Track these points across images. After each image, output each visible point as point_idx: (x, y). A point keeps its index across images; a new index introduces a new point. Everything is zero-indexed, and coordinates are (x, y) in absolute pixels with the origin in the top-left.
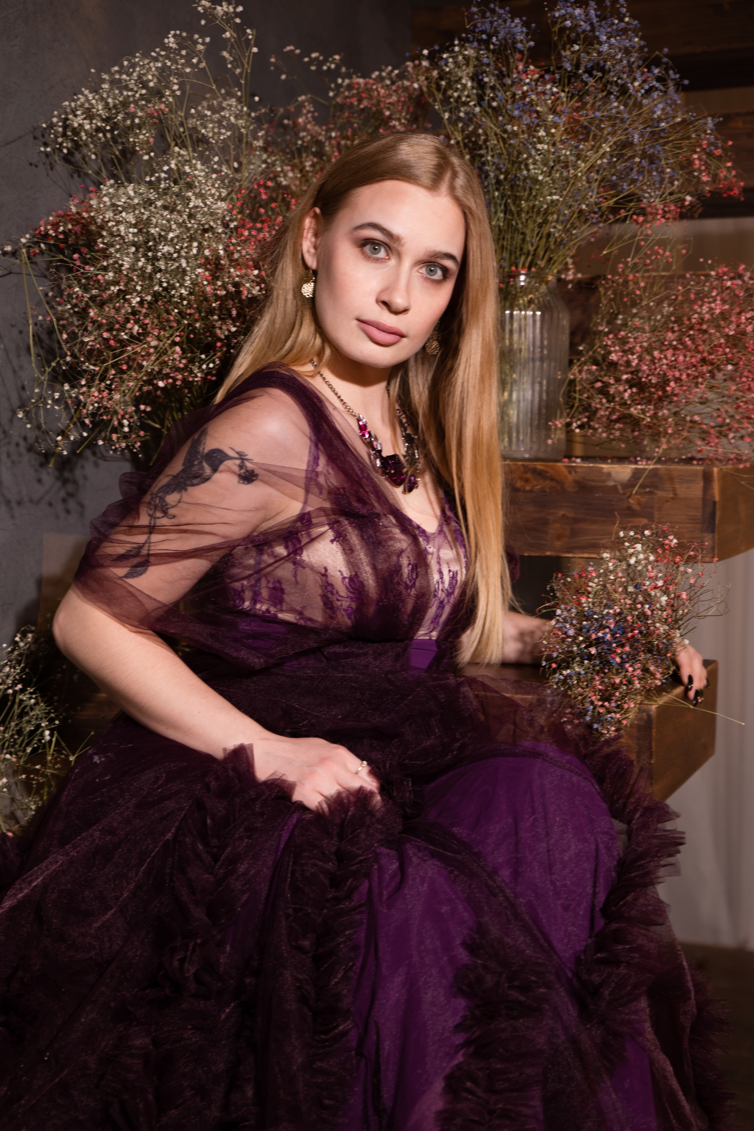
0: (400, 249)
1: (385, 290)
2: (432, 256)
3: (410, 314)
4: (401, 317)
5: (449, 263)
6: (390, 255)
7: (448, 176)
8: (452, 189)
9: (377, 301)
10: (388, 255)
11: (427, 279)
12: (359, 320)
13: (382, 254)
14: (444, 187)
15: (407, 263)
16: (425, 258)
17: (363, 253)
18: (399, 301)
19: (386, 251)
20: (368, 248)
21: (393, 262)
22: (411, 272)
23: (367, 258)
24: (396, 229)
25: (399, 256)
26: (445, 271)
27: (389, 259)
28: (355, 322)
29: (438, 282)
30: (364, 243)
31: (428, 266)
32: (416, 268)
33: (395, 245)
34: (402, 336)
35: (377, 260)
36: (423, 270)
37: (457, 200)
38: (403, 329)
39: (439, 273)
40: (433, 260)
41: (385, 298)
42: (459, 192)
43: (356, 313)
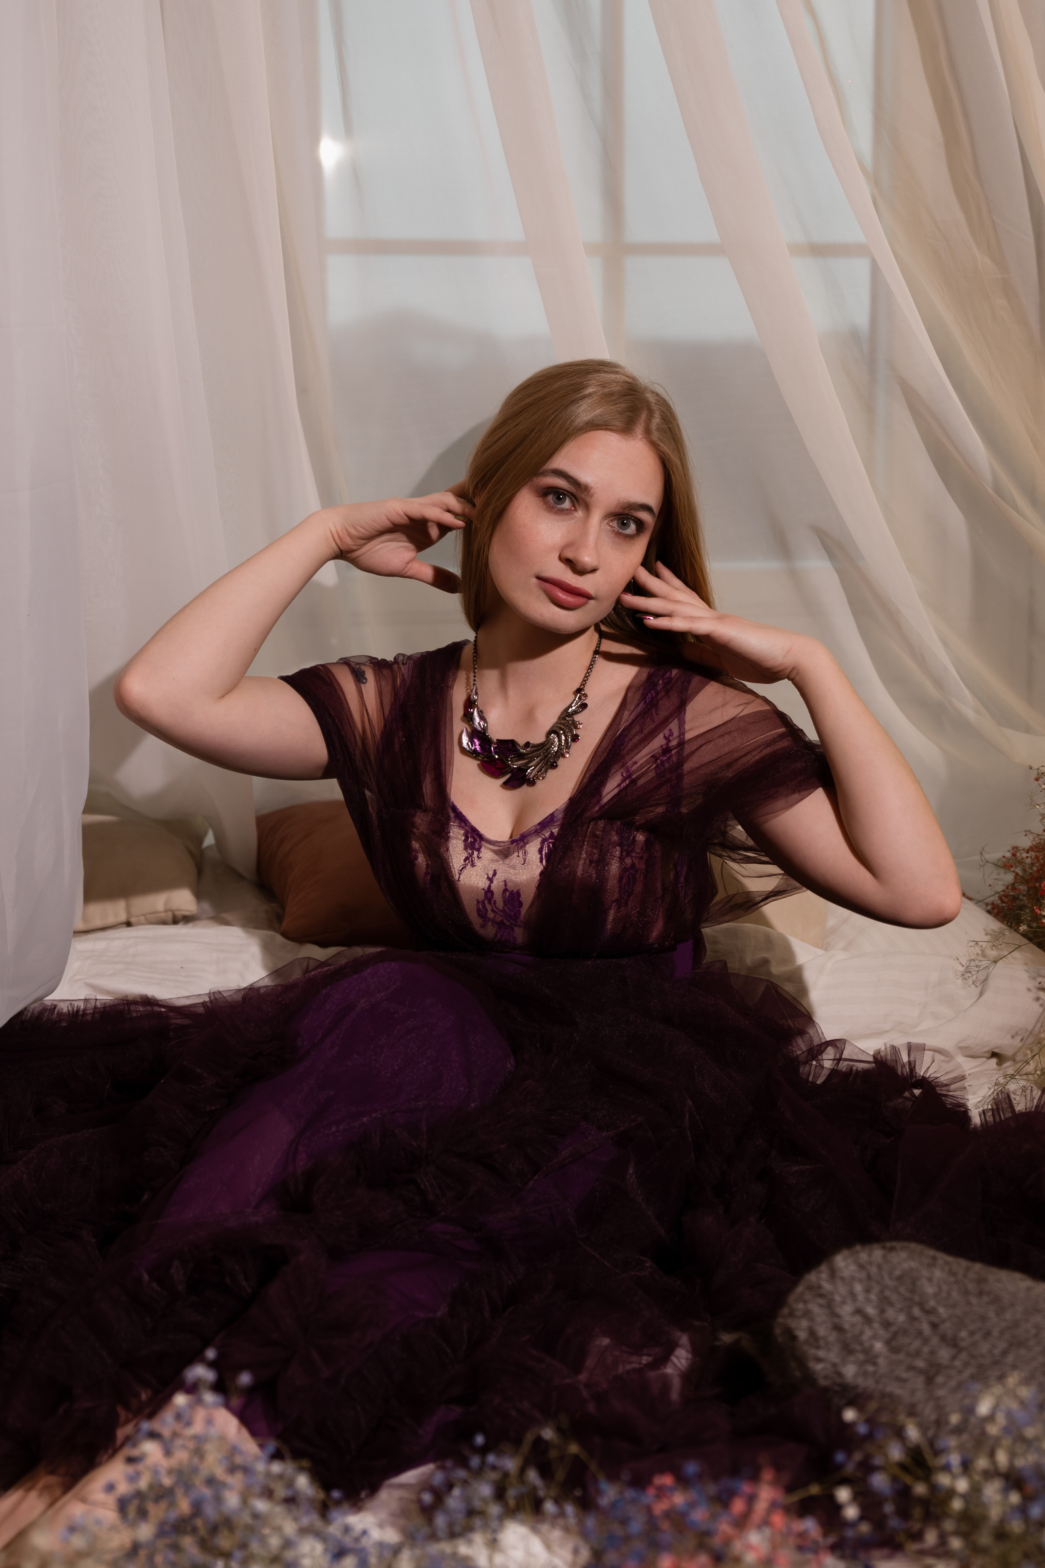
0: (588, 499)
1: (569, 545)
2: (625, 508)
3: (598, 573)
4: (589, 577)
5: (644, 516)
6: (577, 505)
7: (644, 416)
8: (648, 432)
9: (561, 559)
10: (574, 506)
11: (618, 534)
12: (539, 578)
13: (567, 504)
14: (639, 430)
15: (596, 517)
16: (618, 510)
17: (546, 503)
18: (587, 558)
19: (572, 501)
20: (551, 498)
21: (580, 514)
22: (600, 526)
23: (550, 509)
24: (585, 476)
25: (587, 507)
26: (641, 525)
27: (576, 510)
28: (534, 580)
29: (631, 537)
30: (545, 492)
31: (619, 519)
32: (606, 522)
33: (583, 496)
34: (588, 597)
35: (562, 512)
36: (615, 524)
37: (654, 445)
38: (591, 591)
39: (633, 527)
40: (626, 511)
41: (569, 554)
42: (655, 436)
43: (536, 569)
